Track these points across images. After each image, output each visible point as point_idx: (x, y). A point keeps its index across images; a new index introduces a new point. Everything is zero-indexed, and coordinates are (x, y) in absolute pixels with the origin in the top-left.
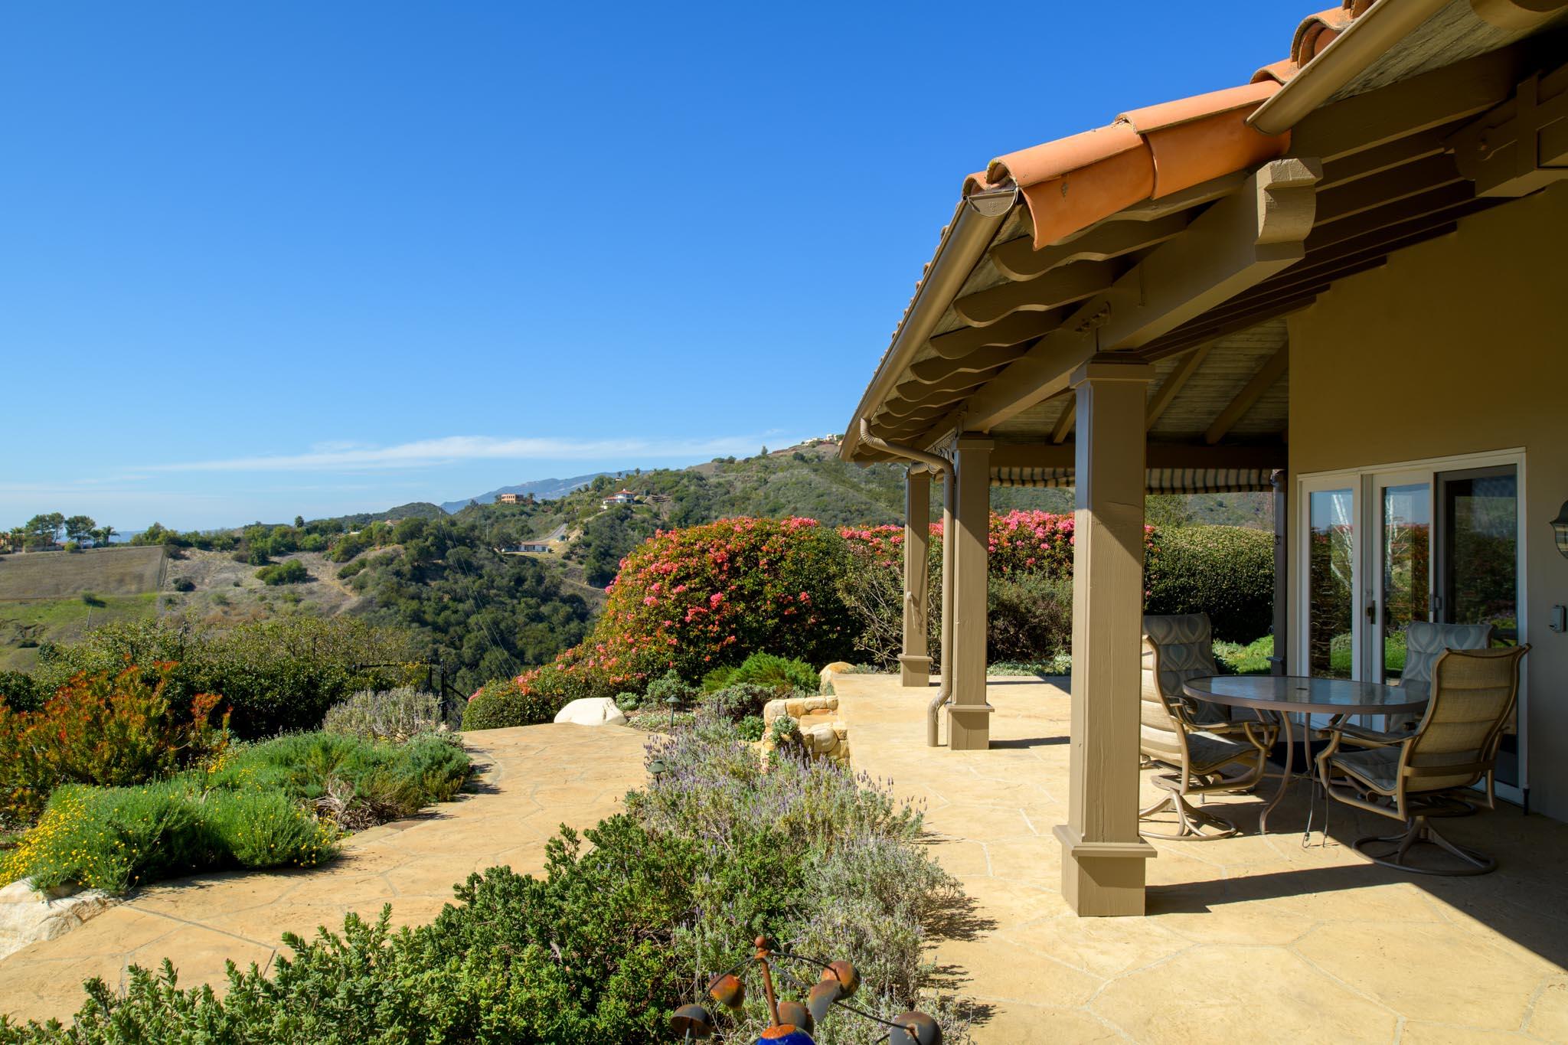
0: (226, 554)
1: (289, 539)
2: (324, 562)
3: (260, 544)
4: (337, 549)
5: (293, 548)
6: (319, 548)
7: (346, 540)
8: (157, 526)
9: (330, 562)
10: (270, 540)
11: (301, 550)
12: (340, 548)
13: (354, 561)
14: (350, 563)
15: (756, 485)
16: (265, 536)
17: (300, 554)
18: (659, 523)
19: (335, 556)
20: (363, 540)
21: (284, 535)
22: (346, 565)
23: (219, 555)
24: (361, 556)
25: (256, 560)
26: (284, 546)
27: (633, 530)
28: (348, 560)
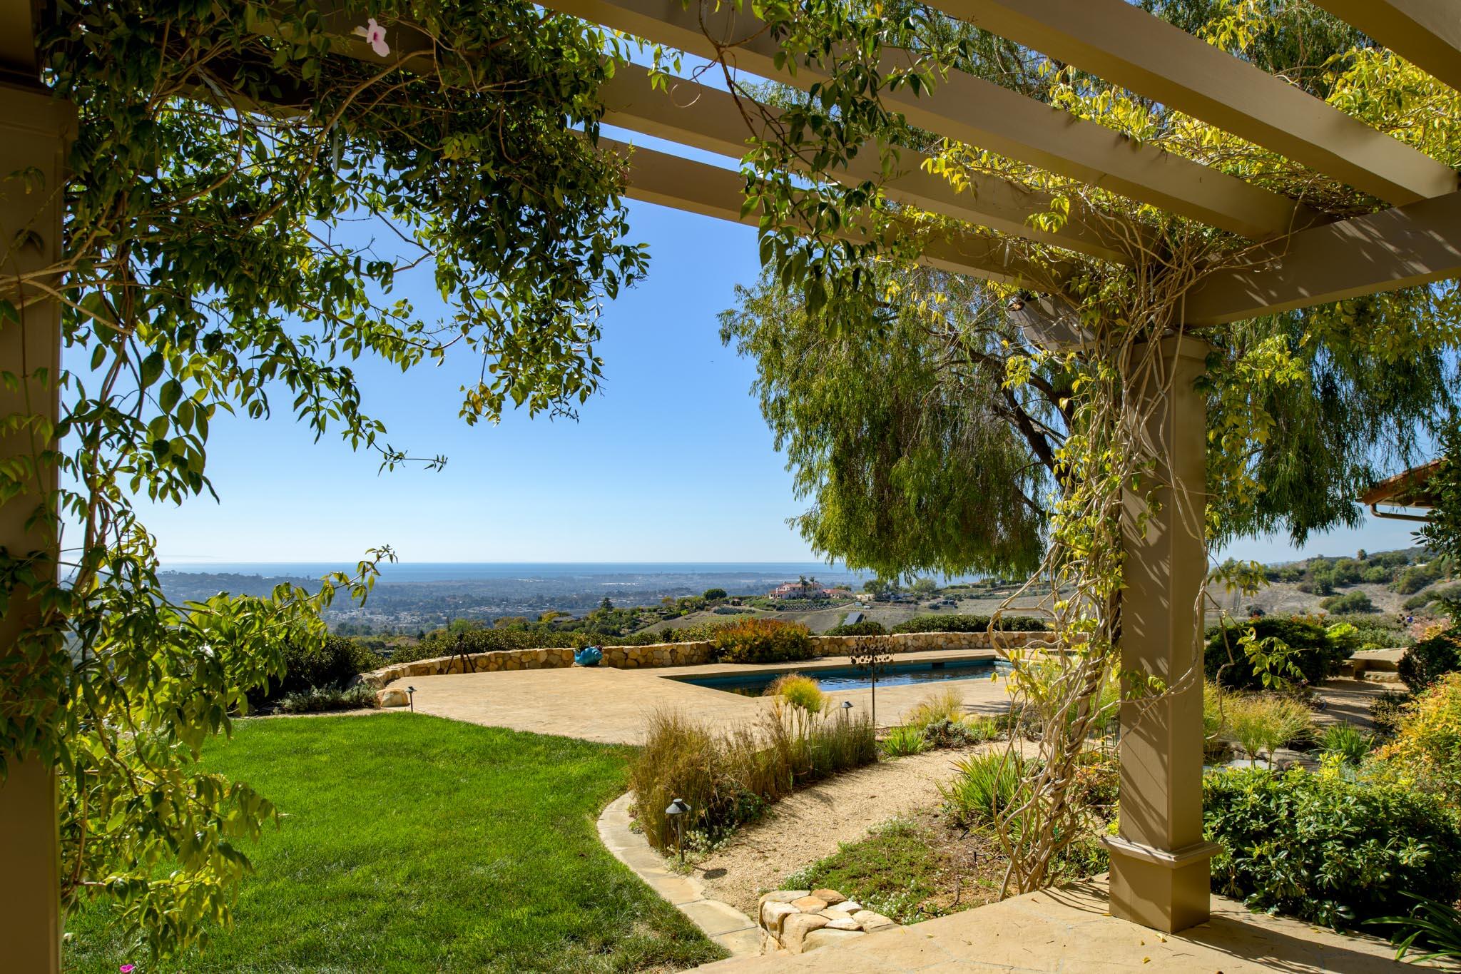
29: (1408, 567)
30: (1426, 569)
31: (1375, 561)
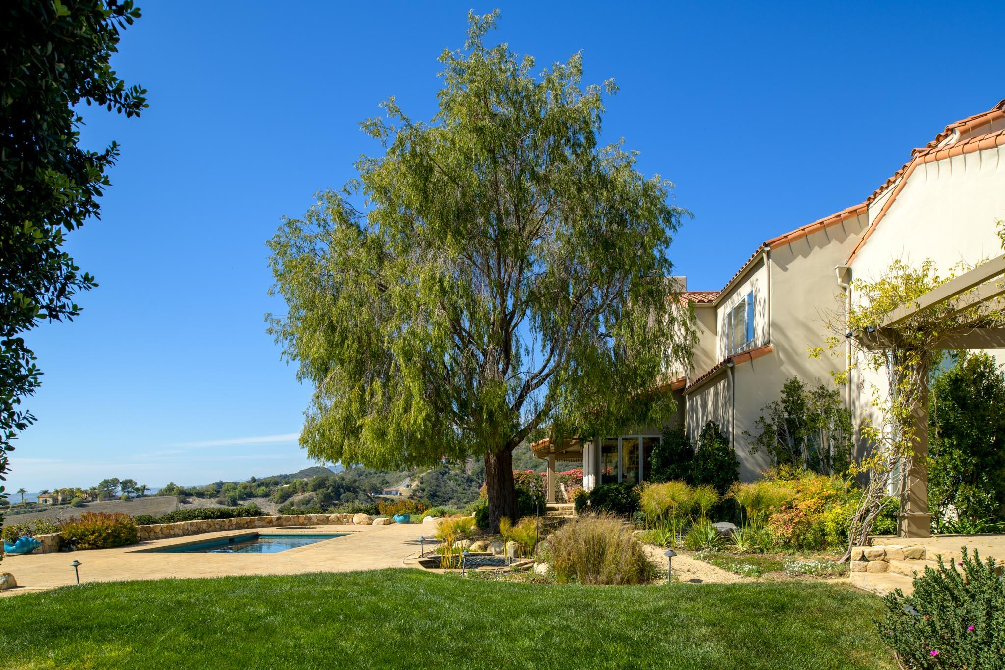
0: (212, 500)
1: (248, 490)
2: (269, 503)
3: (232, 494)
4: (277, 495)
5: (250, 495)
6: (266, 495)
7: (282, 490)
8: (172, 484)
9: (273, 504)
10: (237, 491)
11: (255, 497)
12: (278, 495)
13: (287, 502)
14: (284, 503)
15: (524, 451)
16: (235, 489)
17: (255, 499)
18: (465, 476)
19: (276, 500)
20: (291, 490)
21: (245, 488)
22: (282, 505)
23: (208, 501)
24: (291, 499)
25: (230, 503)
26: (246, 494)
27: (450, 480)
28: (283, 502)
29: (279, 487)
30: (289, 488)
31: (261, 483)
